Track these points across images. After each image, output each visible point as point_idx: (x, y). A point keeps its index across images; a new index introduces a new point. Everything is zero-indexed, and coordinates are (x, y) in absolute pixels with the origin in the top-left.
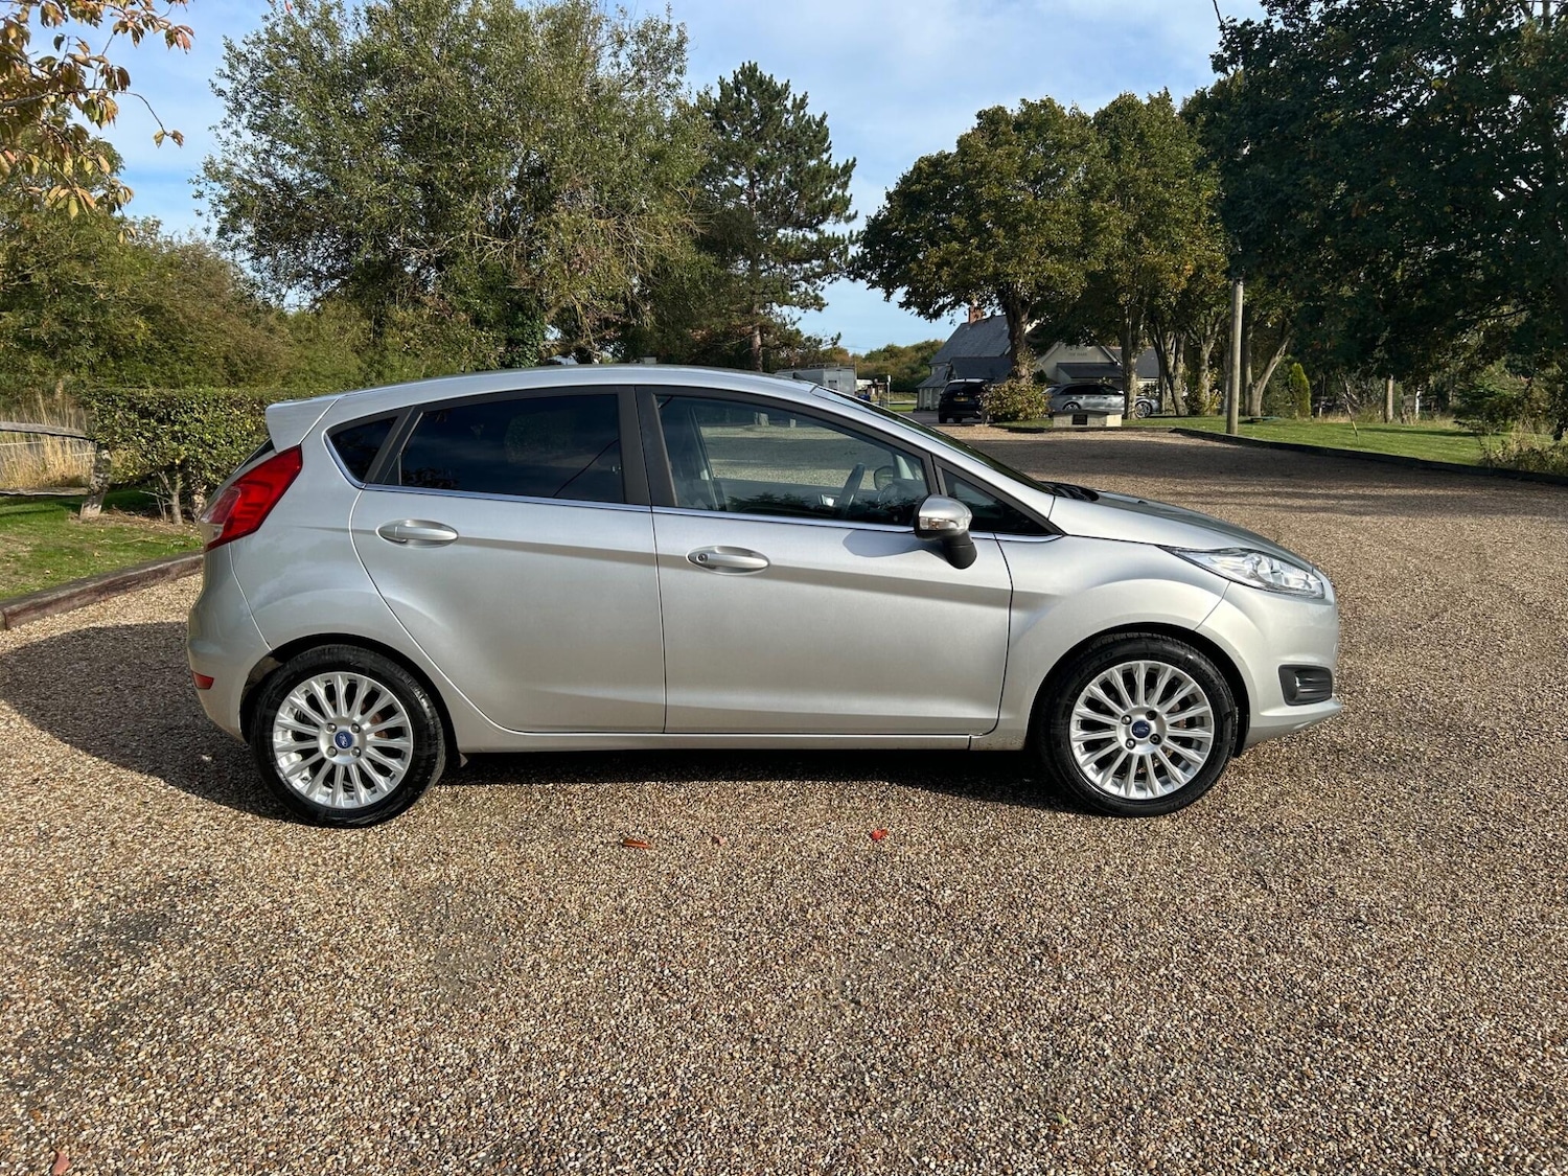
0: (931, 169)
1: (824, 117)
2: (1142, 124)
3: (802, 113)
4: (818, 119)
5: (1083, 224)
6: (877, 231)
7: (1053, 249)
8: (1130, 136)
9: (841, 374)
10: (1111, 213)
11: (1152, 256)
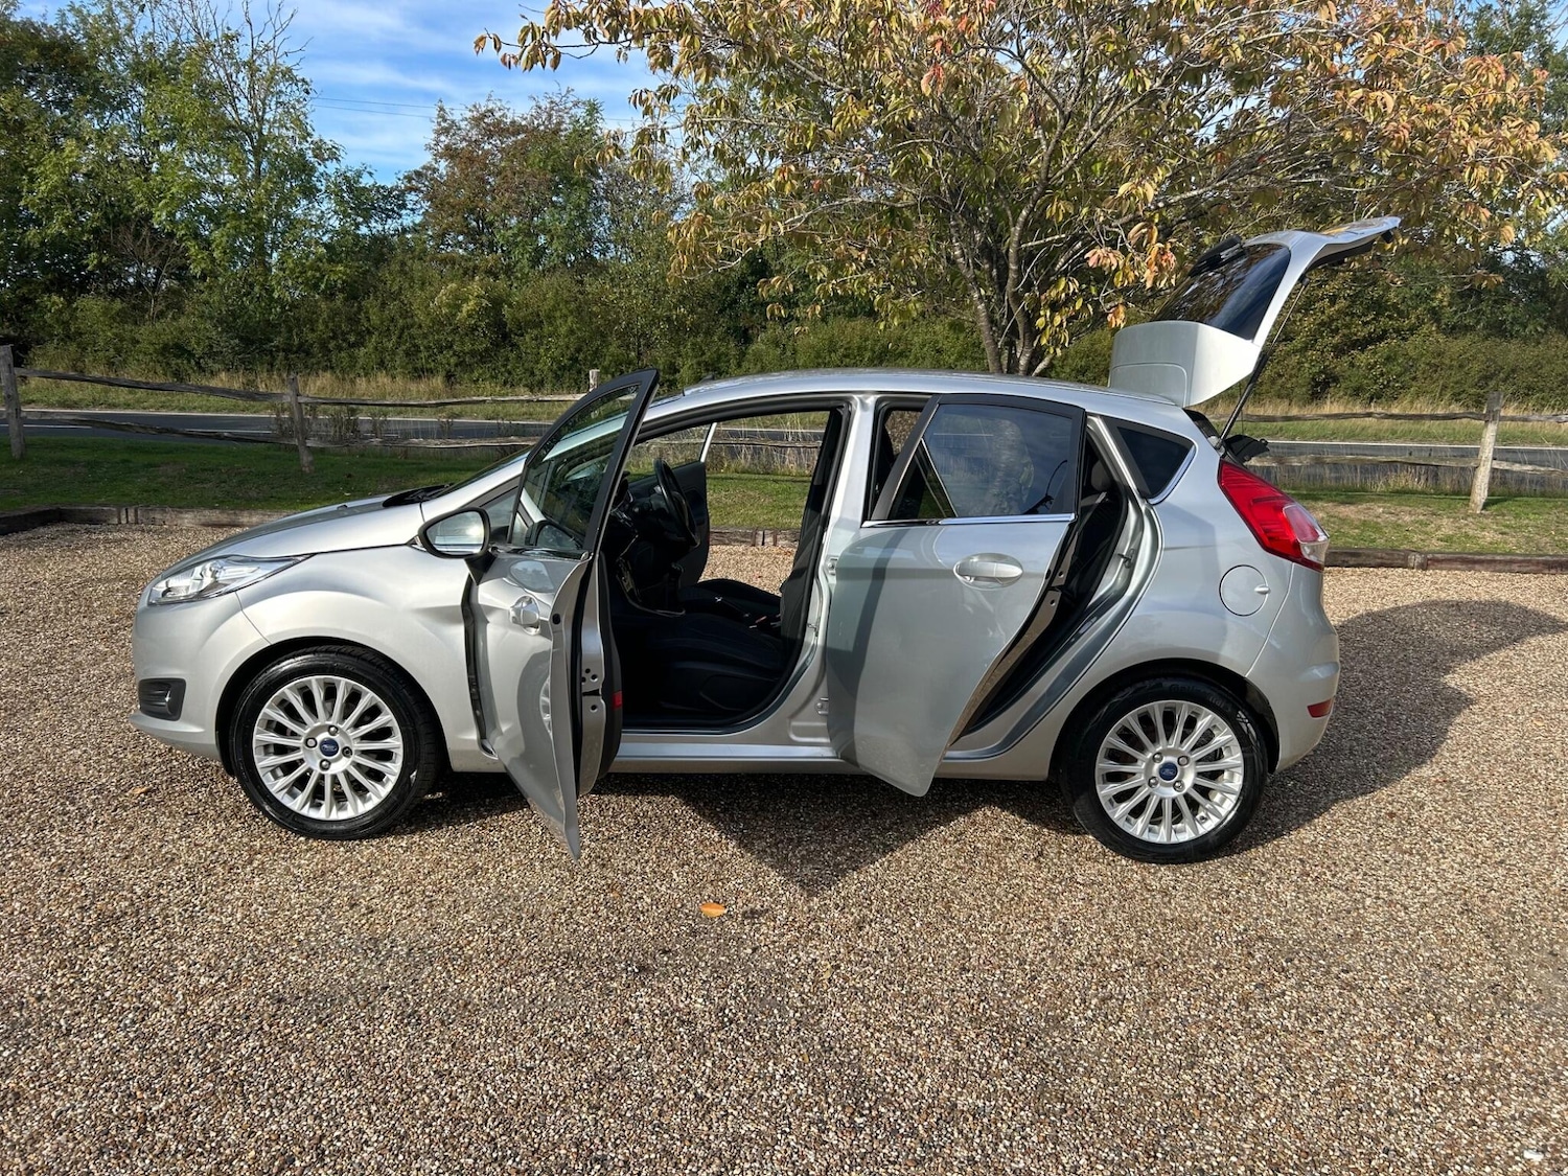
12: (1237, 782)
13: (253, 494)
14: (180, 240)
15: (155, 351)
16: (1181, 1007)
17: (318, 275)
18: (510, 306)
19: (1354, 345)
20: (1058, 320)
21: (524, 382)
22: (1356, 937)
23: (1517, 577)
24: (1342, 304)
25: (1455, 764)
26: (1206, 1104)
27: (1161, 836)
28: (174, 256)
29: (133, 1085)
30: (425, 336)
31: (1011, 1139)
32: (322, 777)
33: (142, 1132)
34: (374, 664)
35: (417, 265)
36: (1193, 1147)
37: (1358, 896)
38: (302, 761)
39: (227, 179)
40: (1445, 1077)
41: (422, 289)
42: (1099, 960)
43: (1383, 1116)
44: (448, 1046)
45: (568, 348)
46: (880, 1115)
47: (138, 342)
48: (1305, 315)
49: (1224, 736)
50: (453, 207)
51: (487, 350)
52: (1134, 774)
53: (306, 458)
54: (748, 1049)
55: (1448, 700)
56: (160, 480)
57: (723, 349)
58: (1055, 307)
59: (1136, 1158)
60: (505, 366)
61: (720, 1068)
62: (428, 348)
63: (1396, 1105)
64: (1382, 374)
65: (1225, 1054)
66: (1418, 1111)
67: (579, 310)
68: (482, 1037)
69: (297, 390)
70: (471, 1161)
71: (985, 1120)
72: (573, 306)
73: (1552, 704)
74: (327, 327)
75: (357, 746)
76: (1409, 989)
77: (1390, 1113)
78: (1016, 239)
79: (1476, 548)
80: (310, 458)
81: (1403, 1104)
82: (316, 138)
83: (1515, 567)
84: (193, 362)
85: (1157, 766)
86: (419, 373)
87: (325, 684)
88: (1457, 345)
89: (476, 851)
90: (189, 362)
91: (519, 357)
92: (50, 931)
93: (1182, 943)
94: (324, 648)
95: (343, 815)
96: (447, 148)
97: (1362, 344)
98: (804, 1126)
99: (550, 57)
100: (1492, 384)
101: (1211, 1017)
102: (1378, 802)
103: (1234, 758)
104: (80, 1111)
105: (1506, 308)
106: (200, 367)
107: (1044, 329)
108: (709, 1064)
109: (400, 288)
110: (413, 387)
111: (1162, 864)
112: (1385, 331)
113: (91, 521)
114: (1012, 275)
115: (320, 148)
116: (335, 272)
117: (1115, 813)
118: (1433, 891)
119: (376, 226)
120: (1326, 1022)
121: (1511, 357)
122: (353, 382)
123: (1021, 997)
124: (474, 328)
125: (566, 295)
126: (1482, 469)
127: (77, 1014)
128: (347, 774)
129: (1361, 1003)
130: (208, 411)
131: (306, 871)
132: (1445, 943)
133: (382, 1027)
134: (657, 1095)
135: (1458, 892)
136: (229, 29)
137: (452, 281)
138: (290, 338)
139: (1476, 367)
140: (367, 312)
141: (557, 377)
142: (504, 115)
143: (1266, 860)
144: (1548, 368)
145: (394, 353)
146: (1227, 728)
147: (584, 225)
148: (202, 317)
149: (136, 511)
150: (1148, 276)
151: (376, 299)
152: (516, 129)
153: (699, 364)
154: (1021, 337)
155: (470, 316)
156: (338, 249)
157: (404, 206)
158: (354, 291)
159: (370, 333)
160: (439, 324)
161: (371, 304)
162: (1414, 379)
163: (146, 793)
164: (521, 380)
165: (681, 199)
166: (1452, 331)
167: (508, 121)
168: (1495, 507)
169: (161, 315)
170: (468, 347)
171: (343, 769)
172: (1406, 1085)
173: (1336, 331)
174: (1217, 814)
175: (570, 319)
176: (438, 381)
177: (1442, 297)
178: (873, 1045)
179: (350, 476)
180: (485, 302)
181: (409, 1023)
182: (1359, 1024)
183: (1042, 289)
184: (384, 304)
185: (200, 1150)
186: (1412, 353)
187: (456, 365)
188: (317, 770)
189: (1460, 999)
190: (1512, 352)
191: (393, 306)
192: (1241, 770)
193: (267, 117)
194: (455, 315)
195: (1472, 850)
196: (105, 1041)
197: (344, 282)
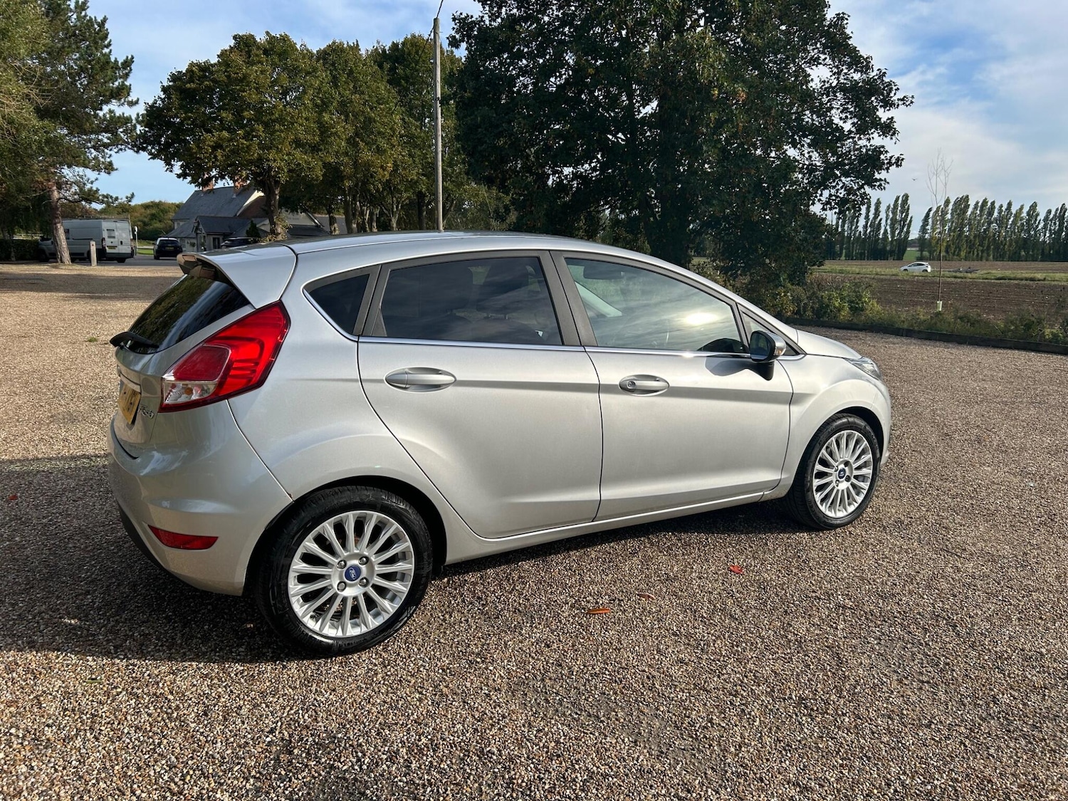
0: (199, 72)
1: (105, 20)
2: (351, 64)
3: (83, 13)
4: (99, 20)
5: (319, 128)
6: (154, 115)
7: (298, 143)
8: (344, 70)
9: (118, 225)
10: (338, 123)
11: (367, 155)
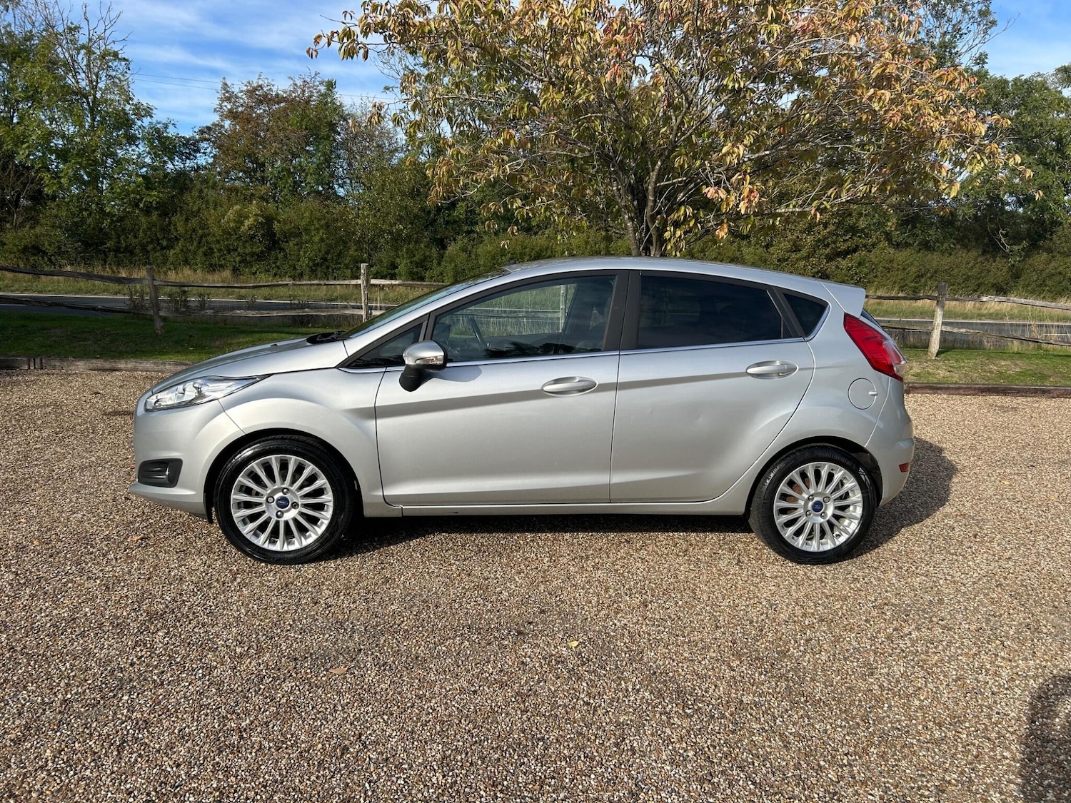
12: (859, 512)
13: (122, 348)
14: (37, 172)
15: (19, 250)
16: (854, 643)
17: (138, 197)
18: (279, 222)
19: (838, 254)
20: (678, 233)
21: (289, 274)
22: (941, 602)
23: (963, 398)
24: (831, 227)
25: (963, 505)
26: (887, 694)
27: (814, 547)
28: (32, 183)
29: (223, 712)
30: (218, 242)
31: (782, 717)
32: (277, 522)
33: (241, 738)
34: (314, 446)
35: (211, 192)
36: (888, 716)
37: (935, 579)
38: (264, 512)
39: (71, 129)
40: (1017, 674)
41: (215, 209)
42: (796, 619)
43: (990, 695)
44: (417, 681)
45: (320, 251)
46: (700, 708)
47: (5, 244)
48: (808, 235)
49: (851, 483)
50: (236, 153)
51: (262, 252)
52: (796, 509)
53: (159, 324)
54: (605, 675)
55: (947, 469)
56: (53, 339)
57: (428, 253)
58: (677, 225)
59: (858, 724)
60: (275, 263)
61: (592, 686)
62: (220, 250)
63: (995, 689)
64: (856, 274)
65: (889, 667)
66: (1008, 692)
67: (327, 225)
68: (436, 675)
69: (153, 276)
70: (461, 744)
71: (763, 708)
72: (323, 222)
73: (1008, 470)
74: (146, 235)
75: (301, 502)
76: (981, 629)
77: (993, 694)
78: (654, 180)
79: (936, 381)
80: (162, 324)
81: (999, 689)
82: (135, 101)
83: (961, 392)
84: (46, 259)
85: (811, 504)
86: (212, 268)
87: (281, 460)
88: (902, 256)
89: (382, 568)
90: (43, 257)
91: (285, 257)
92: (118, 624)
93: (842, 608)
94: (280, 436)
95: (292, 548)
96: (230, 111)
97: (844, 254)
98: (658, 715)
99: (362, 51)
100: (923, 280)
101: (873, 648)
102: (927, 527)
103: (857, 496)
104: (193, 728)
105: (931, 232)
106: (52, 262)
107: (670, 239)
108: (584, 684)
109: (199, 209)
110: (210, 277)
111: (814, 565)
112: (857, 246)
113: (8, 368)
114: (650, 204)
115: (138, 109)
116: (151, 196)
117: (785, 534)
118: (976, 575)
119: (178, 164)
120: (940, 647)
121: (934, 264)
122: (165, 273)
123: (758, 641)
124: (252, 237)
125: (318, 214)
126: (935, 331)
127: (163, 672)
128: (295, 520)
129: (956, 637)
130: (60, 293)
131: (274, 584)
132: (992, 603)
133: (369, 672)
134: (560, 702)
135: (990, 576)
136: (72, 23)
137: (236, 204)
138: (119, 242)
139: (913, 269)
140: (175, 225)
141: (313, 271)
142: (270, 89)
143: (874, 561)
144: (956, 271)
145: (195, 253)
146: (853, 479)
147: (329, 167)
148: (53, 227)
149: (41, 360)
150: (742, 207)
151: (181, 215)
152: (278, 99)
153: (411, 262)
154: (654, 244)
155: (250, 229)
156: (152, 179)
157: (198, 151)
158: (166, 209)
159: (177, 239)
160: (227, 233)
161: (178, 219)
162: (876, 276)
163: (142, 539)
164: (286, 272)
165: (396, 150)
166: (898, 246)
167: (274, 93)
168: (943, 355)
169: (22, 225)
170: (248, 250)
171: (292, 516)
172: (997, 679)
173: (828, 245)
174: (847, 532)
175: (321, 232)
176: (227, 273)
177: (891, 224)
178: (680, 670)
179: (191, 336)
180: (260, 219)
181: (385, 669)
182: (959, 647)
183: (668, 214)
184: (187, 220)
185: (284, 746)
186: (874, 260)
187: (240, 262)
188: (274, 519)
189: (1012, 633)
190: (935, 260)
191: (194, 222)
192: (861, 504)
193: (100, 85)
194: (239, 228)
195: (991, 552)
196: (190, 687)
197: (158, 203)
